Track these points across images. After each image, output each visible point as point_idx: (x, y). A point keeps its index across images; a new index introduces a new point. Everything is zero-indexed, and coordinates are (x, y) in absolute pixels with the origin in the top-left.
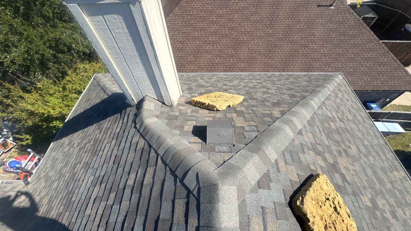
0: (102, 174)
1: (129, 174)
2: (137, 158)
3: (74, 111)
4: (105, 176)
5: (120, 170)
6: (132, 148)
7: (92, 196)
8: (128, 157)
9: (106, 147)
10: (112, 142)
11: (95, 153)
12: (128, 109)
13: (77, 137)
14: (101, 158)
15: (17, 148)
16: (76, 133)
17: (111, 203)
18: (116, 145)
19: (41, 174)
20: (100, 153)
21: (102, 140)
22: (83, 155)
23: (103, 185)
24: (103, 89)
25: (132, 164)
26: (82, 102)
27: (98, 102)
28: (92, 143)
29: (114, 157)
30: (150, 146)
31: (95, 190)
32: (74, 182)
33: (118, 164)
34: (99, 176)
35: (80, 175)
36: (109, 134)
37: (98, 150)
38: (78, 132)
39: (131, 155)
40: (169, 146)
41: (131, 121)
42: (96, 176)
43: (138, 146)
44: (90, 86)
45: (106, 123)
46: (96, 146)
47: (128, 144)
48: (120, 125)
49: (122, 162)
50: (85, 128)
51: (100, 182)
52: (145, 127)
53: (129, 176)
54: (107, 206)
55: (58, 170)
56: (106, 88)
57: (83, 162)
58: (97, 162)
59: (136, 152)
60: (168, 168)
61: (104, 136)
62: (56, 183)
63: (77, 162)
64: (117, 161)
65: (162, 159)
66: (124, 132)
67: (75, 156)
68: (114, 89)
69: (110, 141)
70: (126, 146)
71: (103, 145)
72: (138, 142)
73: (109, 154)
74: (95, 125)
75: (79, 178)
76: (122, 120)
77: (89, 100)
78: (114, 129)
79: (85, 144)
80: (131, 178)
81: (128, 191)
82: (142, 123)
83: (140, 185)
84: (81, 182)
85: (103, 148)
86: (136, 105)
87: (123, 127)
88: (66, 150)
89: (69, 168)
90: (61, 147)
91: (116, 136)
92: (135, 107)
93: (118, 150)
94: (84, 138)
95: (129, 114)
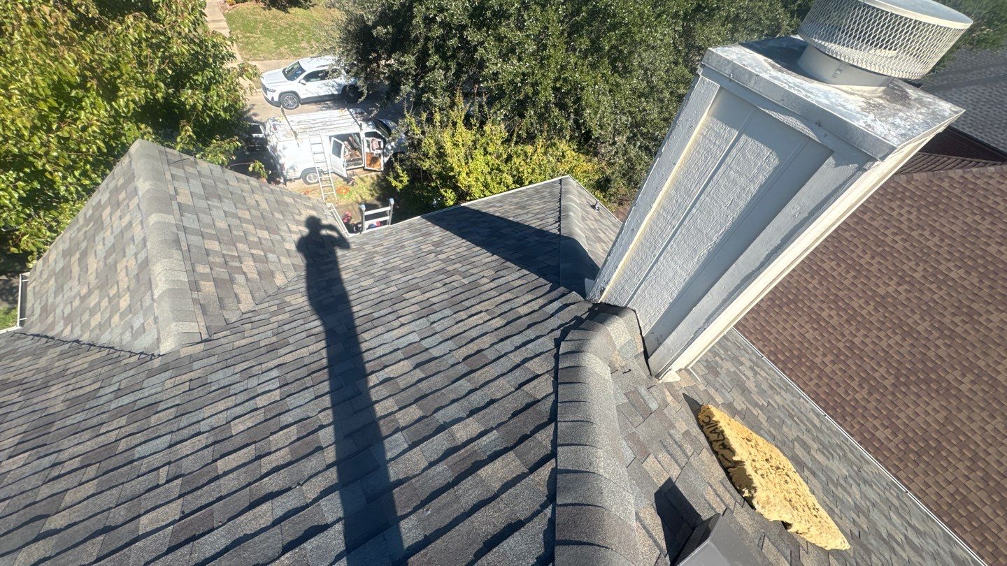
0: (435, 352)
1: (472, 413)
2: (511, 405)
3: (487, 203)
4: (433, 363)
5: (465, 385)
6: (517, 372)
7: (390, 368)
8: (497, 382)
9: (479, 316)
10: (497, 319)
11: (456, 304)
12: (574, 295)
13: (456, 245)
14: (457, 323)
15: (378, 176)
16: (459, 238)
17: (402, 423)
18: (497, 333)
19: (368, 244)
20: (462, 313)
21: (484, 297)
22: (439, 285)
23: (419, 374)
24: (560, 212)
25: (492, 402)
26: (510, 200)
27: (533, 226)
28: (466, 281)
29: (476, 349)
30: (553, 418)
31: (402, 363)
32: (390, 310)
33: (469, 369)
34: (427, 349)
35: (407, 311)
36: (503, 298)
37: (463, 303)
38: (464, 240)
39: (506, 385)
40: (591, 469)
41: (560, 322)
42: (423, 342)
43: (531, 384)
44: (544, 186)
45: (515, 275)
46: (467, 295)
47: (516, 358)
48: (535, 305)
49: (481, 376)
50: (477, 245)
51: (419, 361)
52: (576, 368)
53: (468, 416)
54: (392, 417)
55: (389, 266)
56: (567, 216)
57: (427, 295)
58: (446, 323)
59: (519, 390)
60: (548, 512)
61: (493, 293)
62: (371, 281)
63: (421, 285)
64: (474, 362)
65: (555, 472)
66: (529, 326)
67: (427, 272)
68: (577, 230)
69: (493, 313)
70: (511, 356)
71: (478, 307)
72: (538, 376)
73: (474, 333)
74: (496, 257)
75: (401, 313)
76: (546, 301)
77: (523, 208)
78: (519, 299)
79: (455, 272)
80: (467, 425)
81: (440, 443)
82: (577, 352)
83: (468, 464)
84: (396, 323)
85: (473, 310)
86: (596, 305)
87: (535, 315)
88: (426, 248)
89: (404, 279)
90: (423, 235)
91: (511, 316)
92: (590, 306)
93: (492, 345)
94: (462, 259)
95: (567, 305)
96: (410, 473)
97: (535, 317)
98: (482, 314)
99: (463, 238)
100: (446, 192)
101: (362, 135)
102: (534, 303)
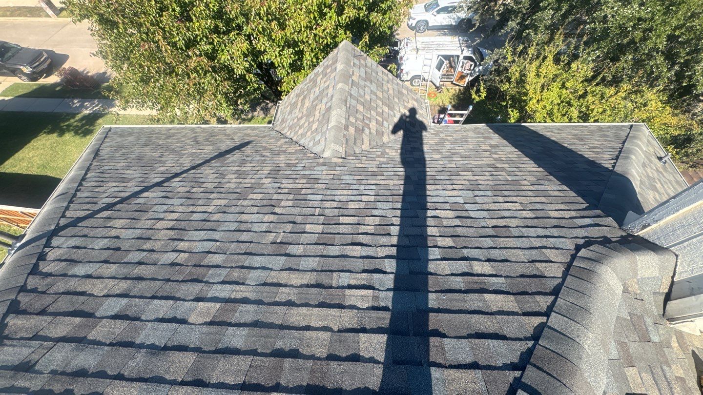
0: (472, 214)
1: (489, 260)
2: (521, 269)
4: (470, 220)
5: (489, 242)
6: (534, 252)
7: (439, 211)
8: (514, 251)
9: (513, 204)
10: (527, 212)
11: (497, 190)
12: (610, 220)
13: (508, 151)
14: (494, 202)
16: (513, 148)
17: (439, 244)
18: (525, 220)
19: (443, 133)
20: (500, 198)
21: (521, 193)
22: (487, 174)
23: (457, 222)
24: (620, 152)
25: (507, 261)
26: (569, 130)
27: (586, 156)
28: (509, 178)
29: (504, 224)
30: (556, 292)
31: (448, 211)
32: (448, 178)
33: (495, 234)
34: (467, 210)
35: (459, 182)
36: (538, 199)
37: (503, 192)
38: (516, 150)
39: (521, 255)
41: (586, 234)
42: (466, 205)
43: (544, 264)
44: (610, 127)
45: (553, 186)
46: (508, 187)
47: (537, 243)
48: (567, 215)
49: (502, 242)
50: (527, 156)
51: (459, 215)
52: (591, 271)
53: (486, 261)
54: (434, 238)
55: (454, 151)
56: (627, 158)
57: (477, 178)
58: (486, 199)
59: (531, 264)
60: (530, 344)
61: (530, 193)
62: (439, 156)
63: (473, 169)
64: (499, 232)
66: (555, 227)
67: (480, 163)
68: (634, 172)
69: (526, 206)
70: (533, 240)
71: (514, 198)
72: (551, 262)
73: (506, 214)
74: (541, 169)
75: (455, 182)
76: (578, 215)
77: (582, 140)
78: (552, 205)
79: (503, 169)
80: (483, 266)
81: (462, 266)
82: (597, 261)
83: (478, 287)
84: (451, 187)
85: (510, 199)
86: (629, 235)
87: (564, 221)
88: (484, 147)
89: (462, 162)
90: (484, 138)
91: (540, 214)
92: (624, 234)
93: (518, 227)
94: (511, 162)
95: (598, 225)
96: (438, 272)
97: (563, 223)
98: (516, 204)
99: (516, 148)
100: (512, 111)
101: (461, 58)
102: (566, 212)
